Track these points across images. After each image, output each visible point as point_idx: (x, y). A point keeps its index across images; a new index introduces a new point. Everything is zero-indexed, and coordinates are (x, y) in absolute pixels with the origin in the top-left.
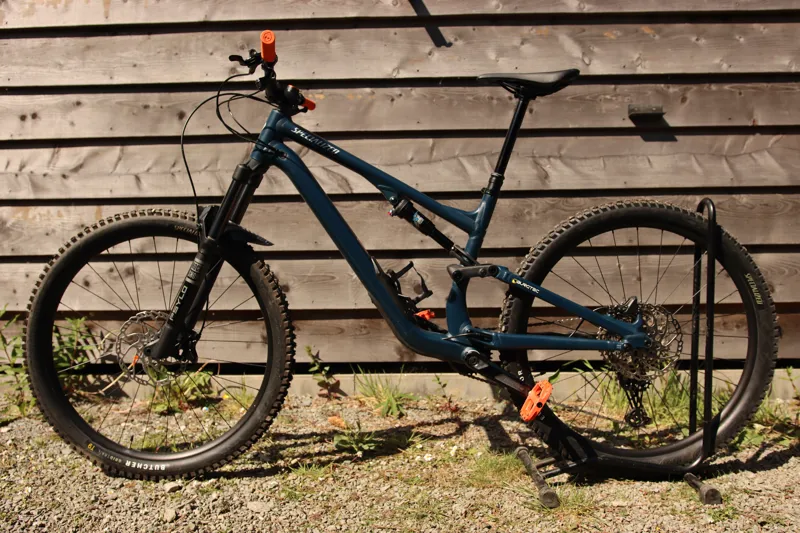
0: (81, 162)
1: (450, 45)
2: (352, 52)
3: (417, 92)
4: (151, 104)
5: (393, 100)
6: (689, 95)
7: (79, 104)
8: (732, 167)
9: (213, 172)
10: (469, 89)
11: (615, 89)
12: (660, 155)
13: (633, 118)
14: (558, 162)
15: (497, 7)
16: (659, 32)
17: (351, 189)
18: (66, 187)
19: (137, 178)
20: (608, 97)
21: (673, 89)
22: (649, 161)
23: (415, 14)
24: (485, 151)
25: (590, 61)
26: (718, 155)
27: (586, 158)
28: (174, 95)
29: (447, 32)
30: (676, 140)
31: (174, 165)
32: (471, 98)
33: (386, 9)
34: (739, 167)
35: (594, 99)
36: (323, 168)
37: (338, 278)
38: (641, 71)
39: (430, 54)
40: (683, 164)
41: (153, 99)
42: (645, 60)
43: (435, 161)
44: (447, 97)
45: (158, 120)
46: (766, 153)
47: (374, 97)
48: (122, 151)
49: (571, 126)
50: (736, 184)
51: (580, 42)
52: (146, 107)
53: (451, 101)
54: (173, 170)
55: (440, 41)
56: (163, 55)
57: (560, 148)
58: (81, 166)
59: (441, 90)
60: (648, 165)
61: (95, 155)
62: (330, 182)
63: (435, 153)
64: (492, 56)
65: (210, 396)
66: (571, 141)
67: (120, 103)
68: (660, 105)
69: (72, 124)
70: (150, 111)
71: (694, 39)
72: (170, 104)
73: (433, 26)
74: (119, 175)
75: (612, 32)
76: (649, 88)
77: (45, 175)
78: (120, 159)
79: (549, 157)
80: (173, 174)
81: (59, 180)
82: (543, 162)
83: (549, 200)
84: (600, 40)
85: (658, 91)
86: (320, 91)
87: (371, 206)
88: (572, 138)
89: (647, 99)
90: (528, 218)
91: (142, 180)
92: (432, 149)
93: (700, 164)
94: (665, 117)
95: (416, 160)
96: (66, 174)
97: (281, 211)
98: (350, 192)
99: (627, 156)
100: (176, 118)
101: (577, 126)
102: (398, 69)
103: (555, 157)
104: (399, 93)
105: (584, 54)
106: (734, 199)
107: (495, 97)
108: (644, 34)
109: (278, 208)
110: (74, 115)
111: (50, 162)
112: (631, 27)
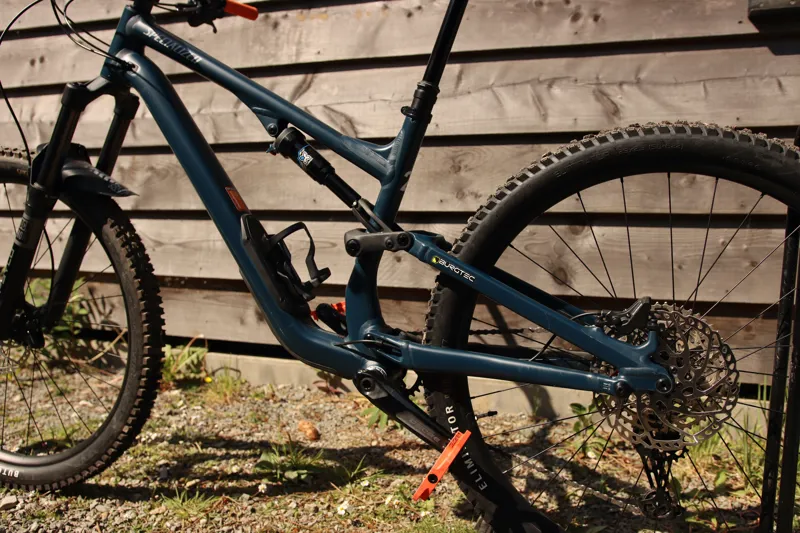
3: (441, 2)
5: (410, 15)
9: (206, 115)
13: (755, 17)
14: (635, 91)
17: (356, 133)
22: (780, 84)
24: (530, 78)
27: (676, 84)
32: (511, 5)
36: (325, 107)
43: (461, 94)
47: (387, 13)
49: (655, 37)
53: (486, 11)
57: (638, 70)
60: (779, 92)
63: (463, 83)
66: (655, 59)
79: (621, 84)
82: (612, 91)
86: (323, 10)
88: (659, 55)
91: (137, 127)
92: (459, 78)
99: (744, 78)
101: (664, 36)
103: (630, 83)
104: (418, 5)
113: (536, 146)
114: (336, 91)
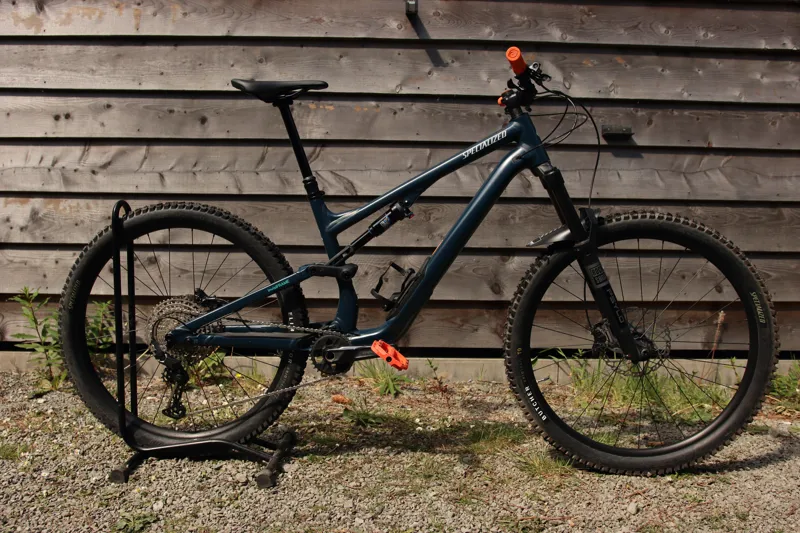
0: (109, 159)
1: (446, 65)
2: (360, 69)
3: (417, 106)
4: (176, 109)
5: (395, 113)
6: (654, 119)
7: (109, 106)
8: (689, 182)
9: (231, 172)
10: (463, 106)
11: (591, 111)
12: (629, 170)
13: (606, 136)
15: (490, 34)
16: (630, 62)
17: (356, 191)
18: (95, 182)
19: (162, 176)
21: (641, 113)
22: (619, 175)
23: (417, 38)
25: (570, 85)
26: (678, 172)
28: (196, 102)
29: (445, 54)
30: (641, 157)
31: (195, 165)
32: (464, 114)
33: (392, 31)
34: (694, 183)
35: (573, 119)
36: (331, 172)
38: (613, 96)
39: (429, 73)
40: (647, 178)
41: (177, 104)
42: (617, 86)
44: (443, 113)
45: (182, 124)
46: (718, 172)
47: (379, 110)
48: (148, 150)
50: (692, 198)
51: (562, 68)
52: (171, 111)
53: (447, 116)
54: (195, 169)
55: (438, 63)
56: (188, 65)
58: (109, 163)
59: (439, 106)
60: (617, 179)
61: (122, 153)
62: (337, 185)
64: (484, 77)
65: (224, 374)
67: (147, 107)
68: (629, 126)
69: (103, 124)
70: (174, 115)
71: (660, 70)
72: (193, 110)
73: (432, 48)
74: (145, 173)
75: (589, 61)
76: (621, 111)
77: (75, 171)
78: (145, 158)
80: (194, 173)
81: (88, 176)
83: (531, 207)
84: (579, 68)
85: (627, 114)
86: (330, 102)
89: (618, 120)
90: (512, 221)
91: (166, 178)
92: (429, 158)
93: (662, 179)
94: (633, 137)
95: (415, 166)
96: (96, 170)
97: (292, 209)
98: (354, 194)
100: (199, 122)
102: (401, 86)
104: (401, 107)
105: (565, 79)
106: (690, 210)
107: (486, 114)
108: (618, 64)
109: (290, 207)
110: (105, 117)
111: (80, 159)
112: (606, 57)
114: (339, 161)
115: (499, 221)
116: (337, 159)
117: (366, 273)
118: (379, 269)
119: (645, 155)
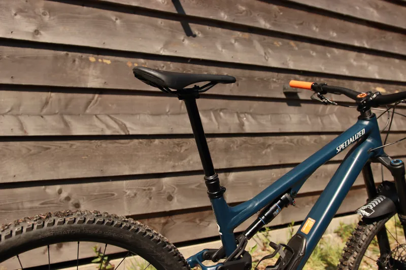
1: (195, 36)
2: (132, 31)
3: (174, 65)
8: (322, 121)
11: (277, 76)
12: (295, 114)
13: (286, 93)
14: (250, 117)
16: (297, 46)
17: (128, 131)
20: (274, 80)
22: (290, 117)
23: (176, 12)
24: (212, 108)
25: (268, 58)
26: (317, 115)
27: (262, 115)
29: (194, 27)
33: (158, 4)
34: (325, 121)
35: (268, 81)
37: (116, 194)
38: (291, 66)
39: (183, 40)
40: (303, 119)
43: (183, 113)
49: (257, 95)
51: (263, 46)
55: (189, 33)
57: (250, 108)
59: (189, 66)
60: (289, 119)
62: (114, 126)
63: (182, 108)
64: (219, 47)
66: (256, 104)
73: (186, 21)
75: (278, 42)
79: (245, 113)
82: (242, 116)
83: (243, 139)
84: (273, 48)
85: (296, 79)
86: (107, 57)
87: (141, 143)
90: (232, 150)
92: (181, 105)
93: (310, 119)
94: (298, 94)
95: (171, 112)
97: (74, 147)
98: (128, 134)
101: (260, 96)
102: (163, 49)
103: (248, 113)
104: (162, 65)
105: (265, 53)
108: (292, 47)
109: (72, 145)
112: (286, 41)
113: (213, 139)
114: (114, 107)
115: (225, 149)
116: (112, 104)
117: (135, 195)
118: (145, 190)
119: (302, 105)
